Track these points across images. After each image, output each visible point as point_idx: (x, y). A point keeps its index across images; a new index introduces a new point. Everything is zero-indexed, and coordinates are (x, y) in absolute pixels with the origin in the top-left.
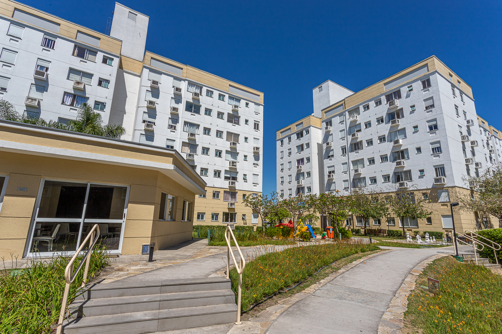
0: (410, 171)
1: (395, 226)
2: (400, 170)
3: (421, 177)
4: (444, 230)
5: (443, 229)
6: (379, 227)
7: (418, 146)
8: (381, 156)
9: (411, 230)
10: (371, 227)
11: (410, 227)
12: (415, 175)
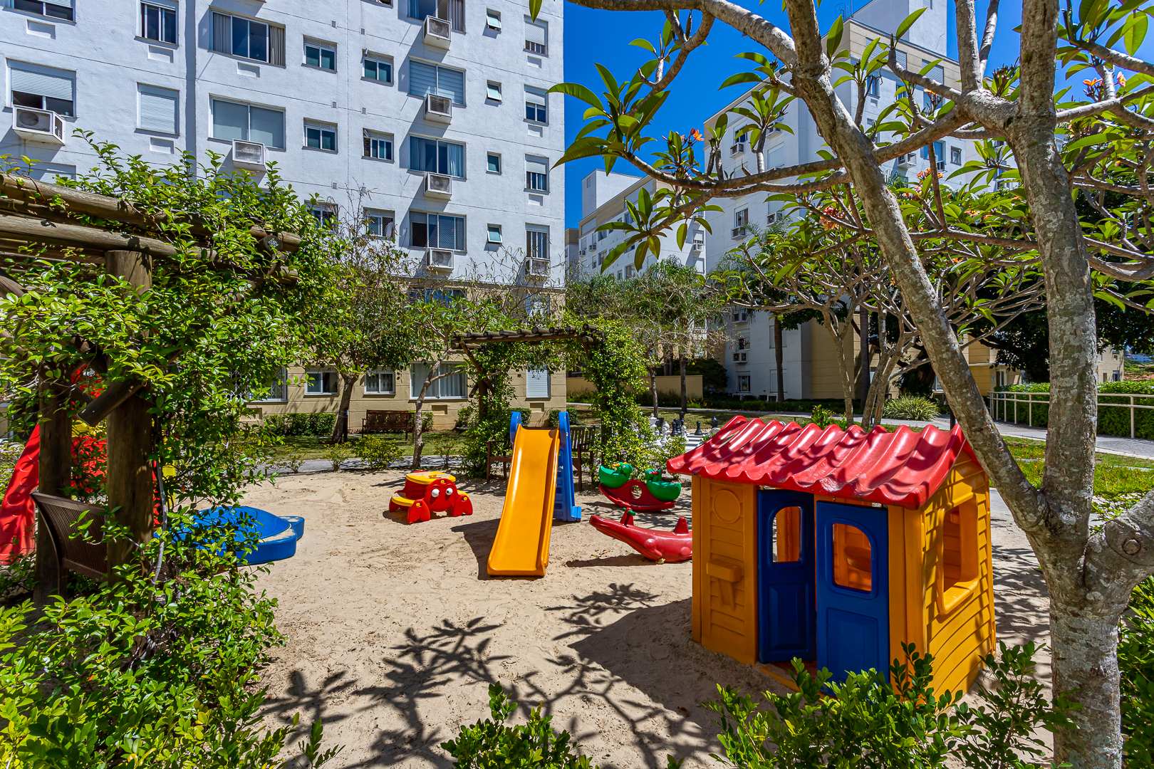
0: (461, 220)
1: (393, 396)
2: (430, 208)
3: (492, 246)
4: (529, 403)
5: (527, 399)
6: (332, 401)
7: (495, 150)
8: (367, 130)
9: (445, 408)
10: (295, 406)
11: (441, 398)
12: (476, 236)
